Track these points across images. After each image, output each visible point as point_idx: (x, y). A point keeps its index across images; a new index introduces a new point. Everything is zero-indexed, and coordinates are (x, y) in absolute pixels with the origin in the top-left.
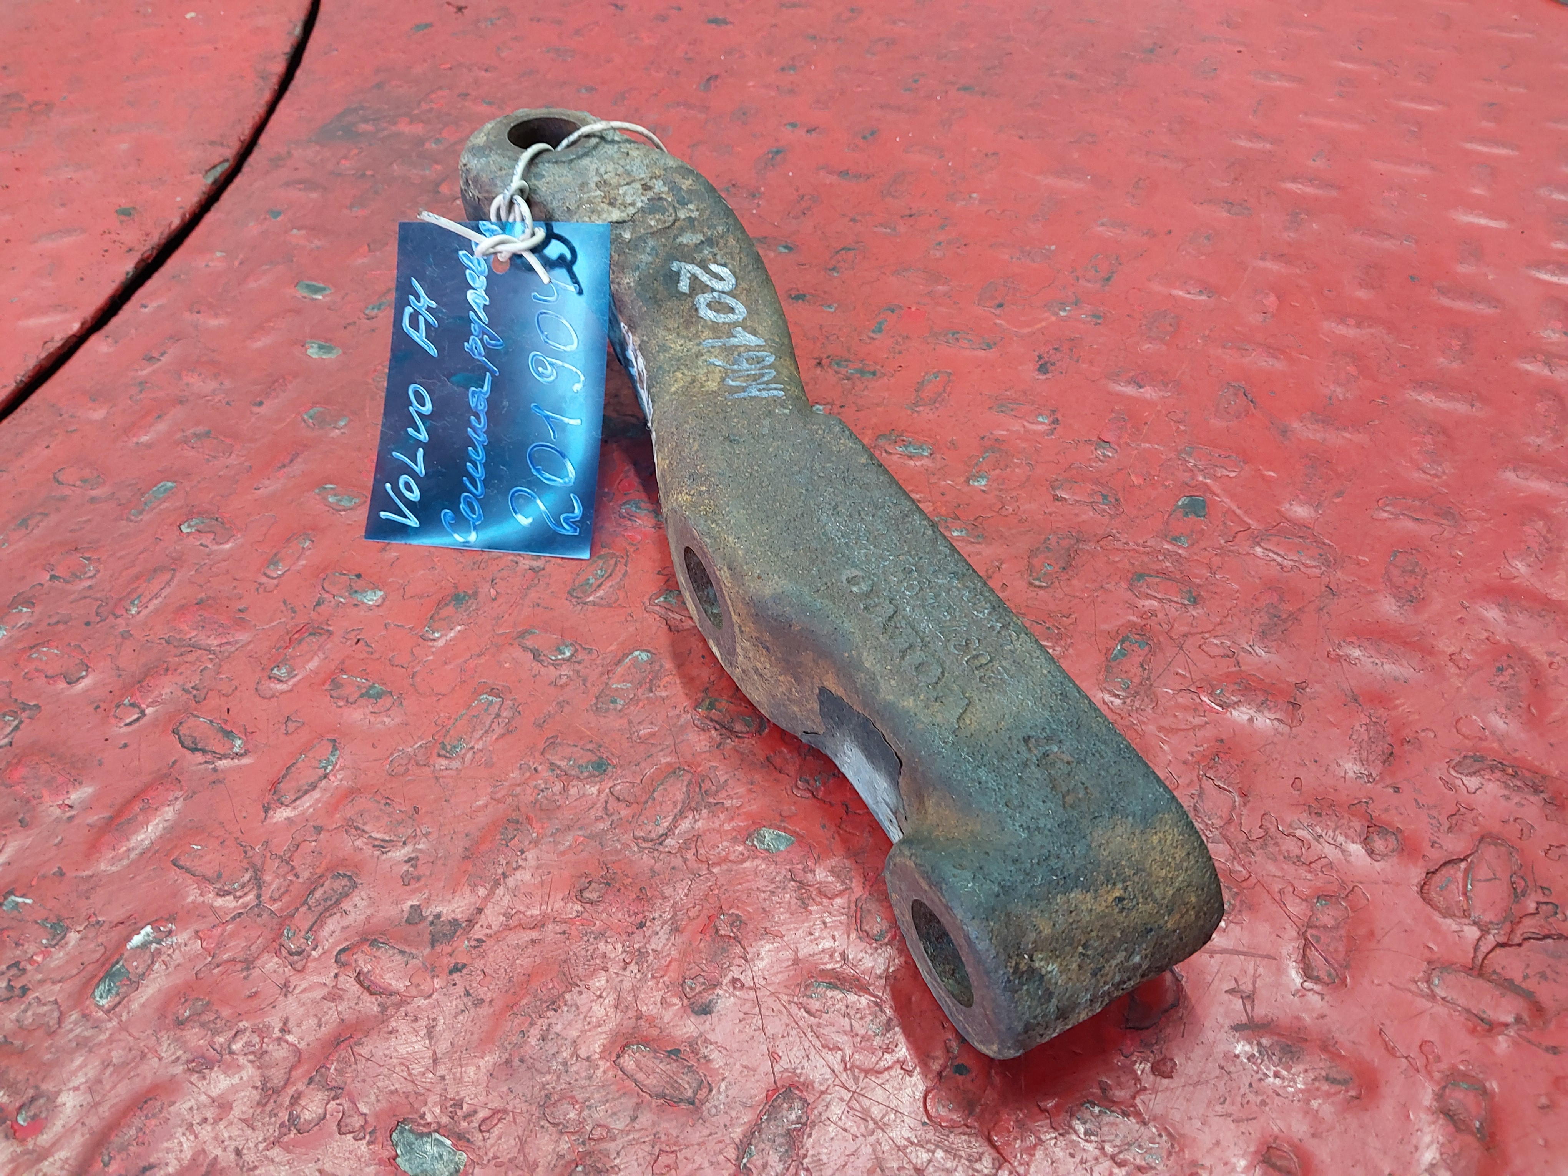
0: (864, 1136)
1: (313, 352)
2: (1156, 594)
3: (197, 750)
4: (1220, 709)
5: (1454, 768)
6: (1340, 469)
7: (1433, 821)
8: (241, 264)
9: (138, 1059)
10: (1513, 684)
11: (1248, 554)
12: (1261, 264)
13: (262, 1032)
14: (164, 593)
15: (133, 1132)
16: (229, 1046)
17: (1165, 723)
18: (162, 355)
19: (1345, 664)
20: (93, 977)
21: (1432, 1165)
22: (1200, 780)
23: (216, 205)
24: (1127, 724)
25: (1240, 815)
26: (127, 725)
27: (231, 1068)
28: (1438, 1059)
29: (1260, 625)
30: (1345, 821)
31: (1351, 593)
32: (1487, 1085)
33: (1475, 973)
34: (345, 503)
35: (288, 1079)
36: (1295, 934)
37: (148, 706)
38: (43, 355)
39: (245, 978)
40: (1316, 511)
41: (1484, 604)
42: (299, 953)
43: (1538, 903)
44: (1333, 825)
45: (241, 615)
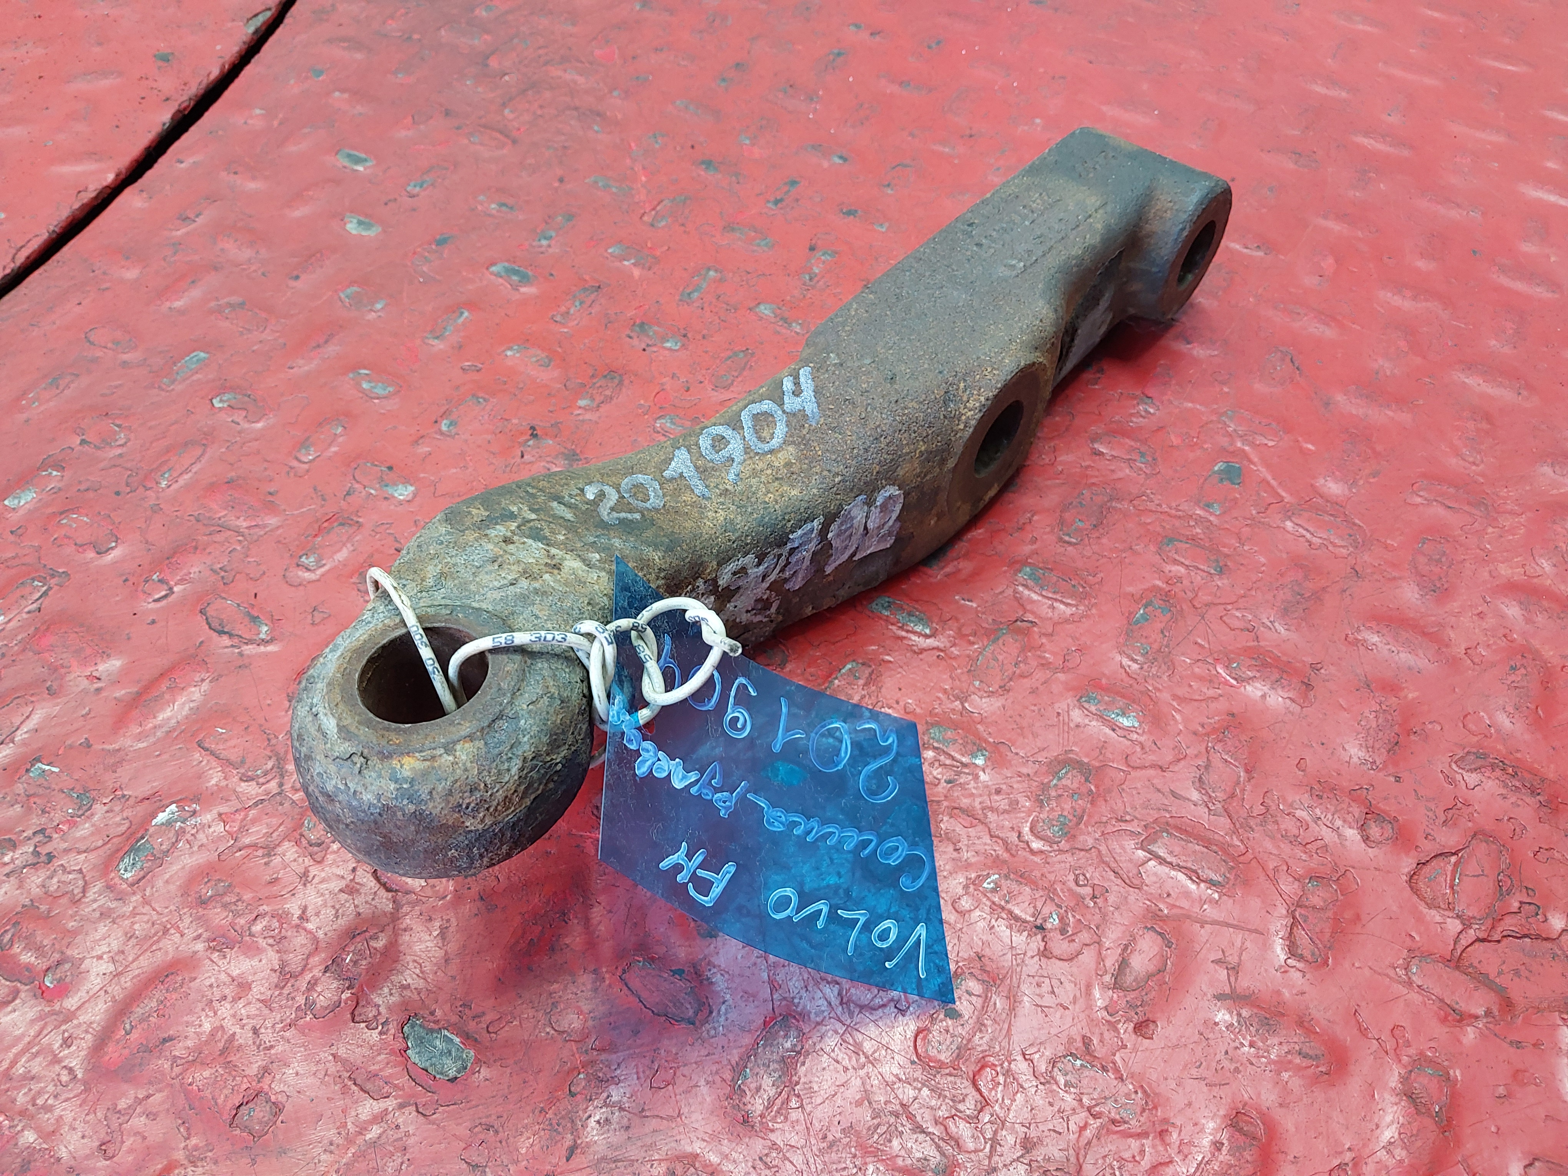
0: (854, 1068)
1: (352, 227)
2: (1183, 560)
3: (225, 633)
4: (1234, 682)
5: (1456, 763)
6: (1379, 448)
7: (1430, 814)
8: (280, 124)
9: (160, 934)
10: (1525, 684)
11: (1278, 527)
12: (1322, 222)
13: (282, 917)
14: (195, 468)
15: (154, 1004)
16: (249, 929)
17: (1180, 692)
18: (197, 216)
19: (1361, 648)
20: (118, 851)
21: (1390, 1143)
22: (1208, 752)
23: (256, 57)
24: (1144, 689)
25: (1243, 790)
26: (156, 601)
27: (251, 950)
28: (1408, 1045)
29: (1283, 601)
30: (1345, 806)
31: (1376, 577)
32: (1451, 1072)
33: (1451, 964)
34: (380, 391)
35: (305, 966)
36: (1284, 912)
37: (176, 584)
38: (77, 206)
39: (266, 864)
40: (1350, 490)
41: (1507, 601)
42: (319, 845)
43: (1521, 902)
44: (1332, 809)
45: (271, 498)
